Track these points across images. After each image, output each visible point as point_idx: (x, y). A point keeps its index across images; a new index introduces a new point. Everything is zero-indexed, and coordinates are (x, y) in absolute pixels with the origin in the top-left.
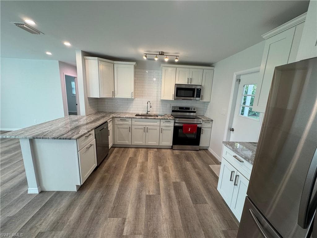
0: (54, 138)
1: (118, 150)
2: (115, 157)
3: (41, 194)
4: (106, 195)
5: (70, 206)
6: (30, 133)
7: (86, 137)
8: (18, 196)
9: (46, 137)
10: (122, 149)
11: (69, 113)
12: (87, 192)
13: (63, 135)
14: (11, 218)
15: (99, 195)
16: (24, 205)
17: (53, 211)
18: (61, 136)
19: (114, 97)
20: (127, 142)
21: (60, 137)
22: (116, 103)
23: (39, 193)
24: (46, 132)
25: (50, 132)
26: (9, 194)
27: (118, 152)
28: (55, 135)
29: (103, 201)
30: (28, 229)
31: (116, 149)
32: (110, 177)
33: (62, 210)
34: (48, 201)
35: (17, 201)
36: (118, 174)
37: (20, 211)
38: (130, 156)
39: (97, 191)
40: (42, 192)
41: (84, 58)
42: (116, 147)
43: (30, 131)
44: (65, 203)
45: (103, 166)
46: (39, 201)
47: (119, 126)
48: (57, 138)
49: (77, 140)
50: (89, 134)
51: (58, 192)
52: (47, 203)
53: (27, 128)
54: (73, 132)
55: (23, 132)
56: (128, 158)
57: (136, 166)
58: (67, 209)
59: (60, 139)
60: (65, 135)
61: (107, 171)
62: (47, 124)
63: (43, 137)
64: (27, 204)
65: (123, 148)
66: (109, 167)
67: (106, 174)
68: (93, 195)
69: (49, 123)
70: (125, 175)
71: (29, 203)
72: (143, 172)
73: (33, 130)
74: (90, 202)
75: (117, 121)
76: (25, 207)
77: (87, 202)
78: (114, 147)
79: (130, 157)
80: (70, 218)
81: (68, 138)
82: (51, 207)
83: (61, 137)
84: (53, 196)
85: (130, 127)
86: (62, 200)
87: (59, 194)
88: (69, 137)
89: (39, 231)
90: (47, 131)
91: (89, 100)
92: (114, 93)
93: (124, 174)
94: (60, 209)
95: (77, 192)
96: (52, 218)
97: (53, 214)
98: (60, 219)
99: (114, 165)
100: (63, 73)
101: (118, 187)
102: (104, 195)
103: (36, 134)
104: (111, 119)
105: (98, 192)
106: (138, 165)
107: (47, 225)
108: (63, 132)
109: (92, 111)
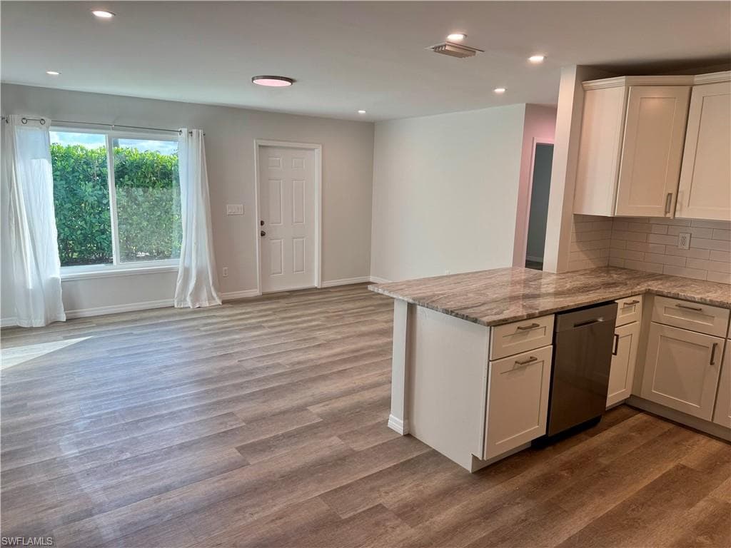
0: (446, 310)
1: (646, 422)
2: (622, 440)
3: (406, 440)
4: (535, 523)
5: (447, 494)
6: (413, 291)
7: (518, 328)
8: (374, 422)
9: (434, 305)
10: (667, 427)
11: (527, 261)
12: (493, 489)
13: (468, 308)
14: (354, 453)
15: (518, 511)
16: (376, 444)
17: (412, 484)
18: (461, 309)
19: (670, 215)
20: (695, 407)
21: (456, 312)
22: (684, 238)
23: (404, 435)
24: (438, 295)
25: (446, 298)
26: (363, 412)
27: (640, 429)
28: (451, 305)
29: (521, 533)
30: (368, 487)
31: (640, 417)
32: (572, 488)
33: (428, 491)
34: (412, 459)
35: (370, 430)
36: (602, 494)
37: (368, 449)
38: (683, 462)
39: (518, 500)
40: (409, 435)
41: (583, 88)
42: (641, 411)
43: (415, 288)
44: (439, 481)
45: (568, 449)
46: (398, 449)
47: (669, 333)
48: (452, 312)
49: (492, 328)
50: (533, 324)
51: (435, 453)
52: (409, 461)
53: (414, 280)
54: (492, 307)
55: (403, 287)
56: (671, 466)
57: (691, 505)
58: (437, 496)
59: (457, 315)
60: (468, 311)
61: (571, 467)
62: (452, 278)
63: (430, 303)
64: (379, 445)
65: (671, 426)
66: (584, 461)
67: (563, 473)
68: (504, 504)
69: (456, 277)
70: (625, 506)
71: (383, 444)
72: (712, 538)
73: (421, 287)
74: (488, 513)
75: (665, 312)
76: (376, 446)
77: (482, 508)
78: (631, 405)
79: (684, 467)
80: (436, 517)
81: (472, 316)
82: (413, 474)
83: (460, 312)
84: (423, 455)
85: (715, 345)
86: (436, 472)
87: (435, 457)
88: (474, 316)
89: (381, 502)
90: (442, 294)
91: (576, 222)
92: (672, 200)
93: (623, 504)
94: (427, 487)
95: (469, 475)
96: (407, 494)
97: (410, 488)
98: (418, 506)
99: (604, 461)
100: (533, 138)
101: (584, 526)
102: (531, 519)
103: (420, 295)
104: (639, 298)
105: (518, 503)
106: (702, 504)
107: (396, 500)
108: (469, 303)
109: (583, 260)
